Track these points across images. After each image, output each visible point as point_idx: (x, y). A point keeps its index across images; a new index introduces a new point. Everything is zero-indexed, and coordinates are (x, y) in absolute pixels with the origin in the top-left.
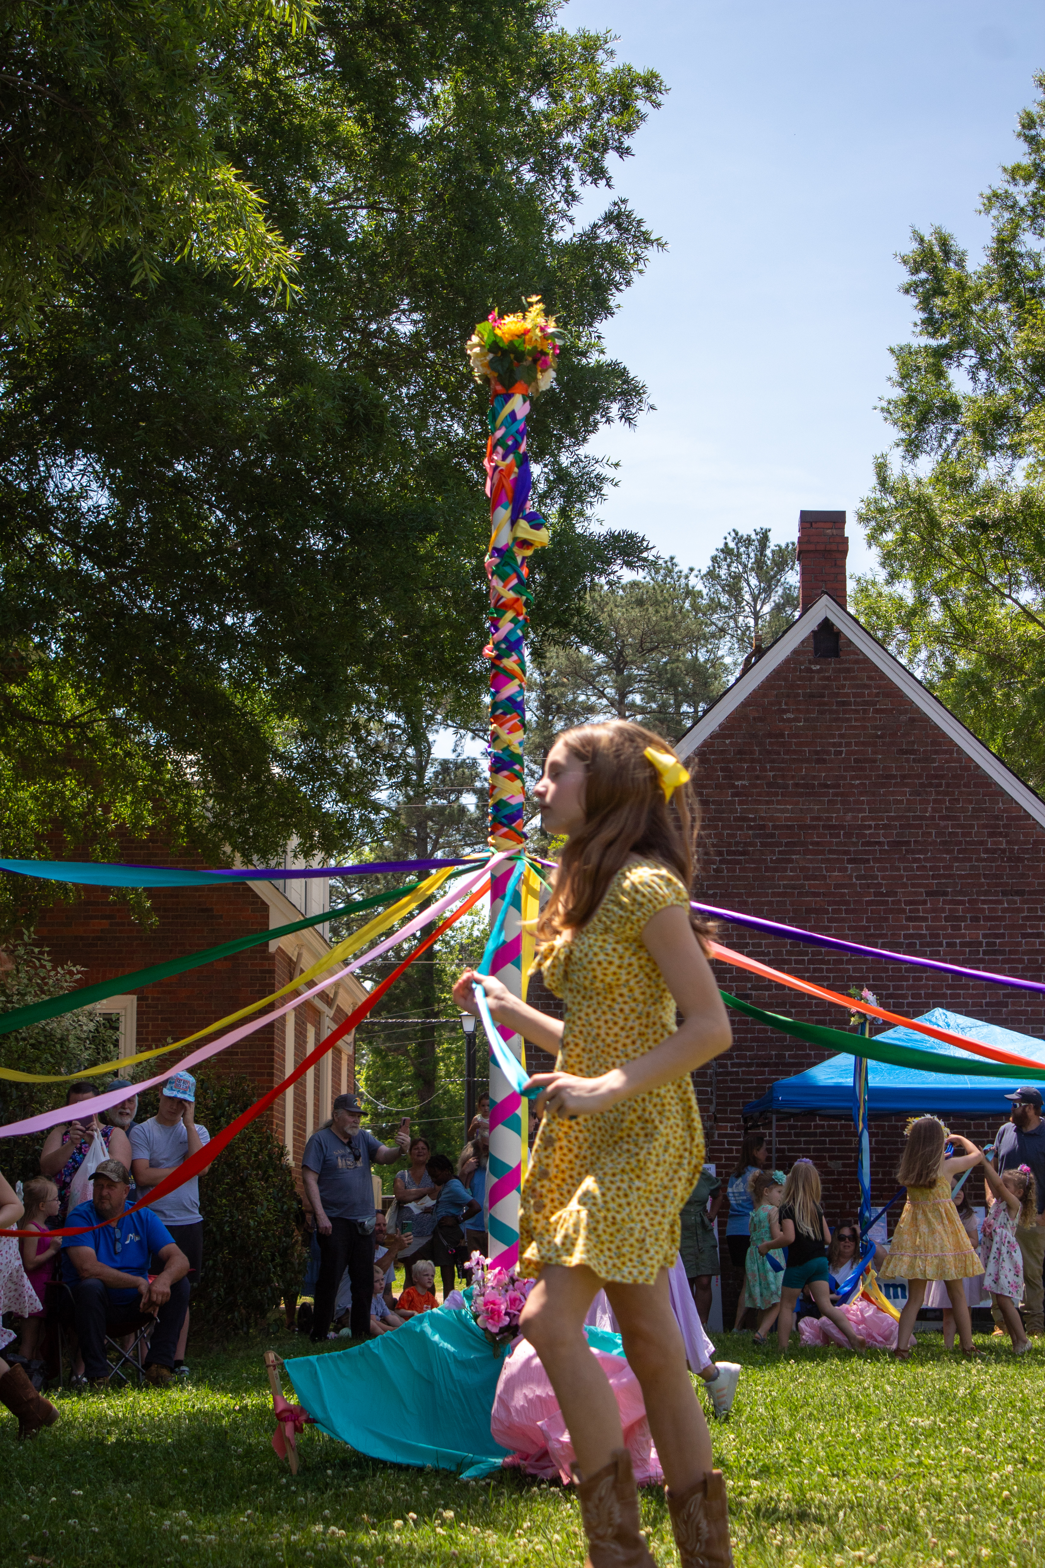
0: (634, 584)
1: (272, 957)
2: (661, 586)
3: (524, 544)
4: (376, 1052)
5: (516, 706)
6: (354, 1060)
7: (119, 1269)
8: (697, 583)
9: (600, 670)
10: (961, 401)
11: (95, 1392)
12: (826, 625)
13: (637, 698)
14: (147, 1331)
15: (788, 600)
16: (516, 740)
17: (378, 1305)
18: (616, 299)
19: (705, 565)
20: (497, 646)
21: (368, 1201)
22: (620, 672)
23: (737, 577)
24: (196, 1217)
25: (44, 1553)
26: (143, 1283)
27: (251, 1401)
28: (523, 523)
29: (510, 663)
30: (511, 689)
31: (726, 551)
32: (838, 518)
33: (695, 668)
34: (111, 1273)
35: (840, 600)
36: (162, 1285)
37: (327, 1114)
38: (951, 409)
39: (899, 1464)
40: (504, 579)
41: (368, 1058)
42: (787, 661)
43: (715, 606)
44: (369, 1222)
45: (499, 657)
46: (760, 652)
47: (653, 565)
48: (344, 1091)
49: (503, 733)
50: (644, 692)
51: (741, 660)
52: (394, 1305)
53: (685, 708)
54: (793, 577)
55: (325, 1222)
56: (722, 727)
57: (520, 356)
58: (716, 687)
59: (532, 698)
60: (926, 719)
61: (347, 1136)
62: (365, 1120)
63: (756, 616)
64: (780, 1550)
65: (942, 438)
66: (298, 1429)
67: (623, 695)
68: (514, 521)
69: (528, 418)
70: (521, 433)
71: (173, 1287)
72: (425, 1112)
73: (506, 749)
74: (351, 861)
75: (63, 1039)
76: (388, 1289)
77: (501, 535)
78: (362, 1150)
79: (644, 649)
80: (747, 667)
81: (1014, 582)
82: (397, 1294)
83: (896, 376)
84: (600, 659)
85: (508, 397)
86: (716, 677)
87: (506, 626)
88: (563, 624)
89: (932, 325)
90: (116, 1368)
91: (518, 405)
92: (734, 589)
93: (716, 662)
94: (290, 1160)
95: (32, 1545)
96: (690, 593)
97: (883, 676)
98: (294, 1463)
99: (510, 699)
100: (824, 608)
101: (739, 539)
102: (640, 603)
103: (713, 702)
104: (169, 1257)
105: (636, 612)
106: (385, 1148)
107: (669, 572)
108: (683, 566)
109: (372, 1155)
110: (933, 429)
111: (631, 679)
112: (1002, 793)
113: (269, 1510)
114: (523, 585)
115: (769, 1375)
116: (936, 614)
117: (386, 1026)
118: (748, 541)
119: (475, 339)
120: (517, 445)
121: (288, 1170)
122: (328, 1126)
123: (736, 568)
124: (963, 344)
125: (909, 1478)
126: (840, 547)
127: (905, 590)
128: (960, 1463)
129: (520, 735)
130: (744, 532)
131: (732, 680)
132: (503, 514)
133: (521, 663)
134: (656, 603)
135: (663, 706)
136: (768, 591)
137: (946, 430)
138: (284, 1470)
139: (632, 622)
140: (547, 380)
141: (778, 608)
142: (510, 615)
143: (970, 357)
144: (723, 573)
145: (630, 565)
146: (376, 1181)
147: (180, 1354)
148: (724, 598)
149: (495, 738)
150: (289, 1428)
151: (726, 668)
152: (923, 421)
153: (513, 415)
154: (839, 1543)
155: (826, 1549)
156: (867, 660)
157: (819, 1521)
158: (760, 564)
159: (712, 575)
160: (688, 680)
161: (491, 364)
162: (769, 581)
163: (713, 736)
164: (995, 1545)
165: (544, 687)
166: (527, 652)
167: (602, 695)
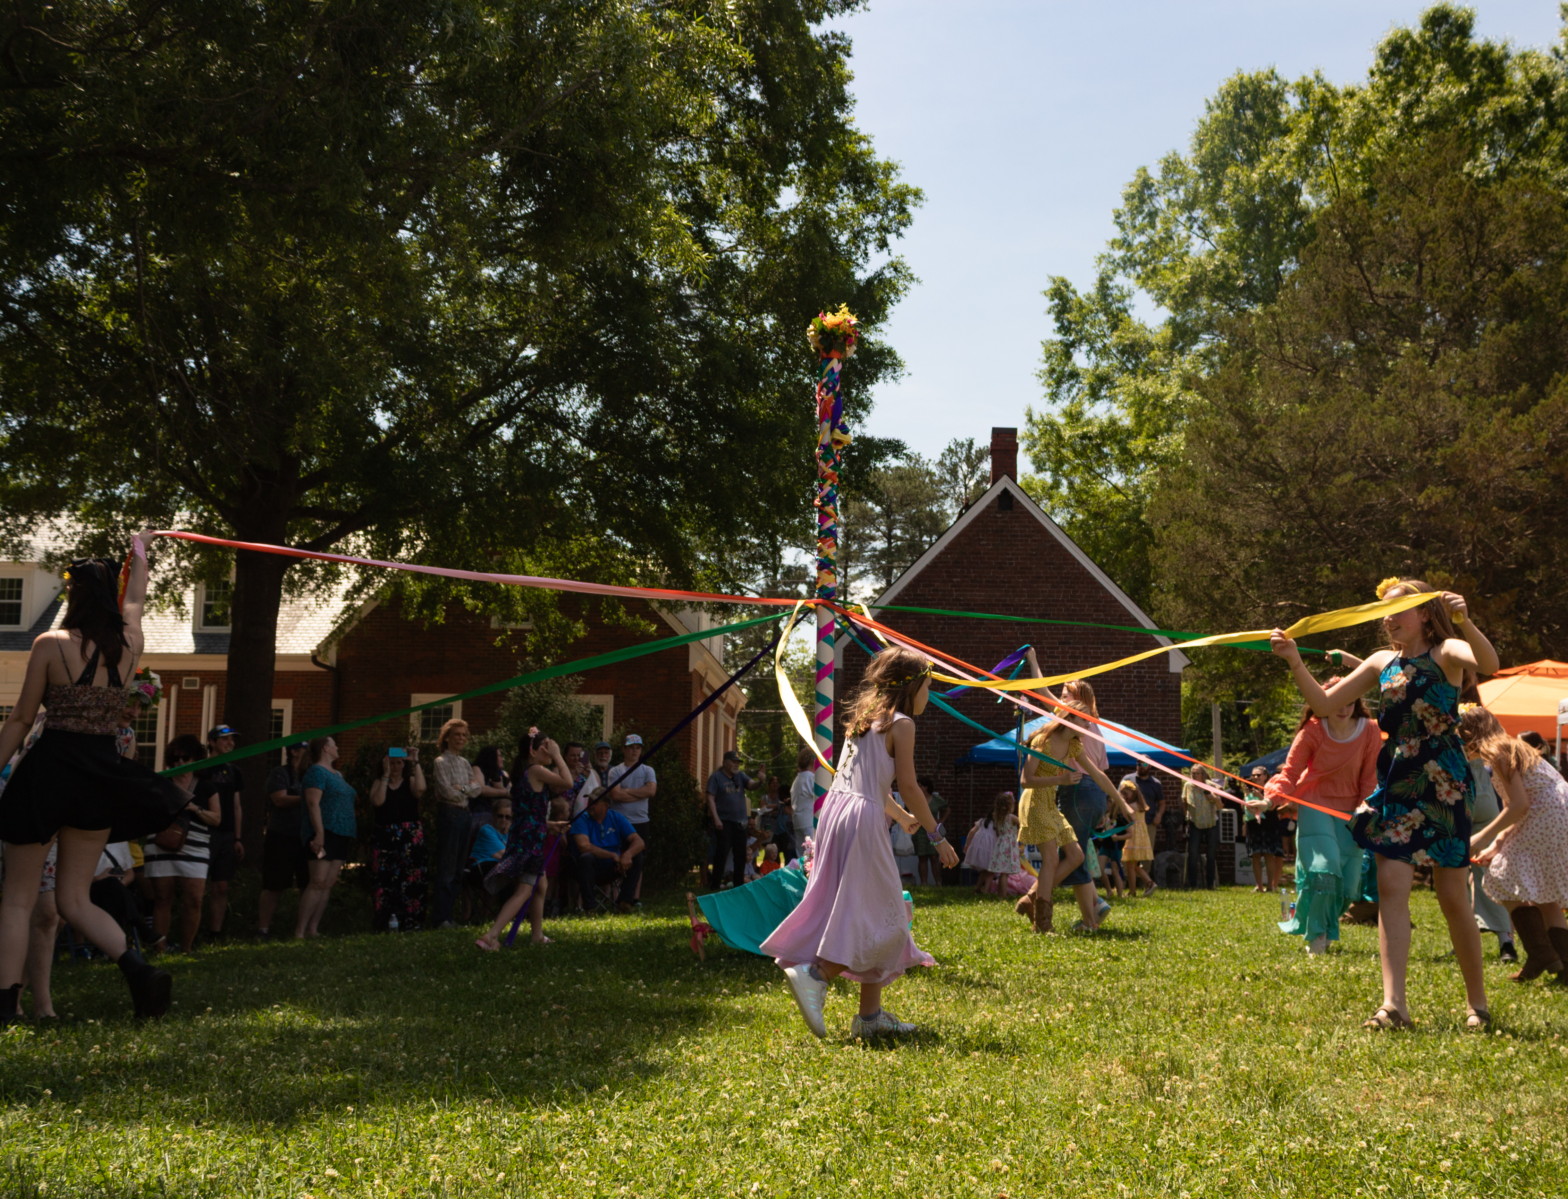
0: (898, 468)
1: (690, 675)
2: (913, 469)
3: (838, 442)
4: (749, 729)
5: (832, 533)
6: (736, 734)
7: (604, 848)
8: (933, 468)
9: (879, 516)
10: (1081, 372)
11: (589, 917)
12: (1005, 492)
13: (898, 532)
14: (618, 883)
15: (984, 478)
16: (831, 552)
17: (748, 869)
18: (890, 309)
19: (937, 458)
20: (822, 499)
21: (743, 811)
22: (889, 517)
23: (955, 465)
24: (646, 819)
25: (561, 1003)
26: (616, 856)
27: (677, 922)
28: (837, 431)
29: (829, 509)
30: (829, 523)
31: (950, 450)
32: (1013, 432)
33: (931, 516)
34: (599, 851)
35: (1014, 478)
36: (627, 858)
37: (720, 763)
38: (1074, 375)
39: (1040, 958)
40: (826, 461)
41: (743, 732)
42: (983, 512)
43: (943, 481)
44: (744, 823)
45: (823, 506)
46: (967, 507)
47: (909, 457)
48: (730, 749)
49: (825, 548)
50: (902, 528)
51: (957, 510)
52: (758, 870)
53: (925, 538)
54: (986, 466)
55: (719, 822)
56: (947, 548)
57: (836, 338)
58: (943, 526)
59: (840, 530)
60: (1060, 546)
61: (733, 775)
62: (742, 767)
63: (966, 487)
64: (975, 1002)
65: (1069, 390)
66: (705, 936)
67: (890, 529)
68: (832, 430)
69: (841, 372)
70: (837, 380)
71: (634, 859)
72: (775, 763)
73: (826, 557)
74: (735, 621)
75: (572, 719)
76: (755, 861)
77: (825, 437)
78: (740, 782)
79: (904, 503)
80: (961, 515)
81: (1109, 471)
82: (759, 864)
83: (1044, 358)
84: (878, 509)
85: (830, 360)
86: (943, 521)
87: (827, 488)
88: (858, 488)
89: (1064, 329)
90: (601, 903)
91: (835, 365)
92: (953, 471)
93: (942, 512)
94: (699, 788)
95: (554, 999)
96: (929, 473)
97: (1036, 521)
98: (702, 955)
99: (829, 529)
100: (1004, 482)
101: (957, 444)
102: (901, 478)
103: (940, 536)
104: (633, 840)
105: (898, 484)
106: (752, 781)
107: (917, 461)
108: (925, 458)
109: (745, 784)
110: (1065, 386)
111: (895, 521)
112: (1102, 587)
113: (688, 980)
114: (837, 465)
115: (967, 909)
116: (1064, 490)
117: (755, 714)
118: (962, 445)
119: (811, 327)
120: (834, 387)
121: (697, 793)
122: (721, 769)
123: (955, 459)
124: (1080, 341)
125: (1046, 965)
126: (1013, 449)
127: (1047, 477)
128: (1075, 957)
129: (834, 549)
130: (960, 440)
131: (951, 522)
132: (827, 425)
133: (835, 509)
134: (910, 479)
135: (913, 537)
136: (973, 473)
137: (1072, 386)
138: (697, 959)
139: (896, 490)
140: (851, 352)
141: (978, 483)
142: (829, 482)
143: (1085, 347)
144: (948, 462)
145: (896, 457)
146: (748, 801)
147: (637, 895)
148: (948, 477)
149: (820, 550)
150: (699, 936)
151: (948, 517)
152: (1059, 383)
153: (832, 370)
154: (1007, 1000)
155: (1000, 1002)
156: (1028, 512)
157: (996, 987)
158: (968, 459)
159: (941, 464)
160: (927, 523)
161: (821, 341)
162: (973, 468)
163: (941, 553)
164: (1094, 1001)
165: (846, 525)
166: (839, 504)
167: (878, 530)
